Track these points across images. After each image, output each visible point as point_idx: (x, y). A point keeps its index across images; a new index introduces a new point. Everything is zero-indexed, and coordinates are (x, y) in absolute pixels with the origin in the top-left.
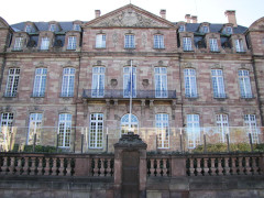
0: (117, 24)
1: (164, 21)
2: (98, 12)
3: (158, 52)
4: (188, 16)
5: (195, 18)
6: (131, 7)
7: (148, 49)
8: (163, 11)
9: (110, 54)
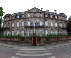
0: (32, 12)
1: (42, 11)
2: (28, 9)
3: (41, 17)
4: (47, 10)
5: (48, 10)
6: (35, 8)
7: (38, 17)
8: (42, 9)
9: (31, 18)
